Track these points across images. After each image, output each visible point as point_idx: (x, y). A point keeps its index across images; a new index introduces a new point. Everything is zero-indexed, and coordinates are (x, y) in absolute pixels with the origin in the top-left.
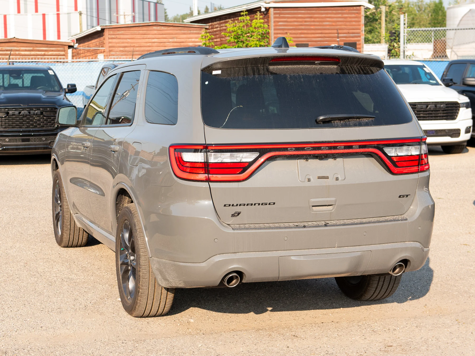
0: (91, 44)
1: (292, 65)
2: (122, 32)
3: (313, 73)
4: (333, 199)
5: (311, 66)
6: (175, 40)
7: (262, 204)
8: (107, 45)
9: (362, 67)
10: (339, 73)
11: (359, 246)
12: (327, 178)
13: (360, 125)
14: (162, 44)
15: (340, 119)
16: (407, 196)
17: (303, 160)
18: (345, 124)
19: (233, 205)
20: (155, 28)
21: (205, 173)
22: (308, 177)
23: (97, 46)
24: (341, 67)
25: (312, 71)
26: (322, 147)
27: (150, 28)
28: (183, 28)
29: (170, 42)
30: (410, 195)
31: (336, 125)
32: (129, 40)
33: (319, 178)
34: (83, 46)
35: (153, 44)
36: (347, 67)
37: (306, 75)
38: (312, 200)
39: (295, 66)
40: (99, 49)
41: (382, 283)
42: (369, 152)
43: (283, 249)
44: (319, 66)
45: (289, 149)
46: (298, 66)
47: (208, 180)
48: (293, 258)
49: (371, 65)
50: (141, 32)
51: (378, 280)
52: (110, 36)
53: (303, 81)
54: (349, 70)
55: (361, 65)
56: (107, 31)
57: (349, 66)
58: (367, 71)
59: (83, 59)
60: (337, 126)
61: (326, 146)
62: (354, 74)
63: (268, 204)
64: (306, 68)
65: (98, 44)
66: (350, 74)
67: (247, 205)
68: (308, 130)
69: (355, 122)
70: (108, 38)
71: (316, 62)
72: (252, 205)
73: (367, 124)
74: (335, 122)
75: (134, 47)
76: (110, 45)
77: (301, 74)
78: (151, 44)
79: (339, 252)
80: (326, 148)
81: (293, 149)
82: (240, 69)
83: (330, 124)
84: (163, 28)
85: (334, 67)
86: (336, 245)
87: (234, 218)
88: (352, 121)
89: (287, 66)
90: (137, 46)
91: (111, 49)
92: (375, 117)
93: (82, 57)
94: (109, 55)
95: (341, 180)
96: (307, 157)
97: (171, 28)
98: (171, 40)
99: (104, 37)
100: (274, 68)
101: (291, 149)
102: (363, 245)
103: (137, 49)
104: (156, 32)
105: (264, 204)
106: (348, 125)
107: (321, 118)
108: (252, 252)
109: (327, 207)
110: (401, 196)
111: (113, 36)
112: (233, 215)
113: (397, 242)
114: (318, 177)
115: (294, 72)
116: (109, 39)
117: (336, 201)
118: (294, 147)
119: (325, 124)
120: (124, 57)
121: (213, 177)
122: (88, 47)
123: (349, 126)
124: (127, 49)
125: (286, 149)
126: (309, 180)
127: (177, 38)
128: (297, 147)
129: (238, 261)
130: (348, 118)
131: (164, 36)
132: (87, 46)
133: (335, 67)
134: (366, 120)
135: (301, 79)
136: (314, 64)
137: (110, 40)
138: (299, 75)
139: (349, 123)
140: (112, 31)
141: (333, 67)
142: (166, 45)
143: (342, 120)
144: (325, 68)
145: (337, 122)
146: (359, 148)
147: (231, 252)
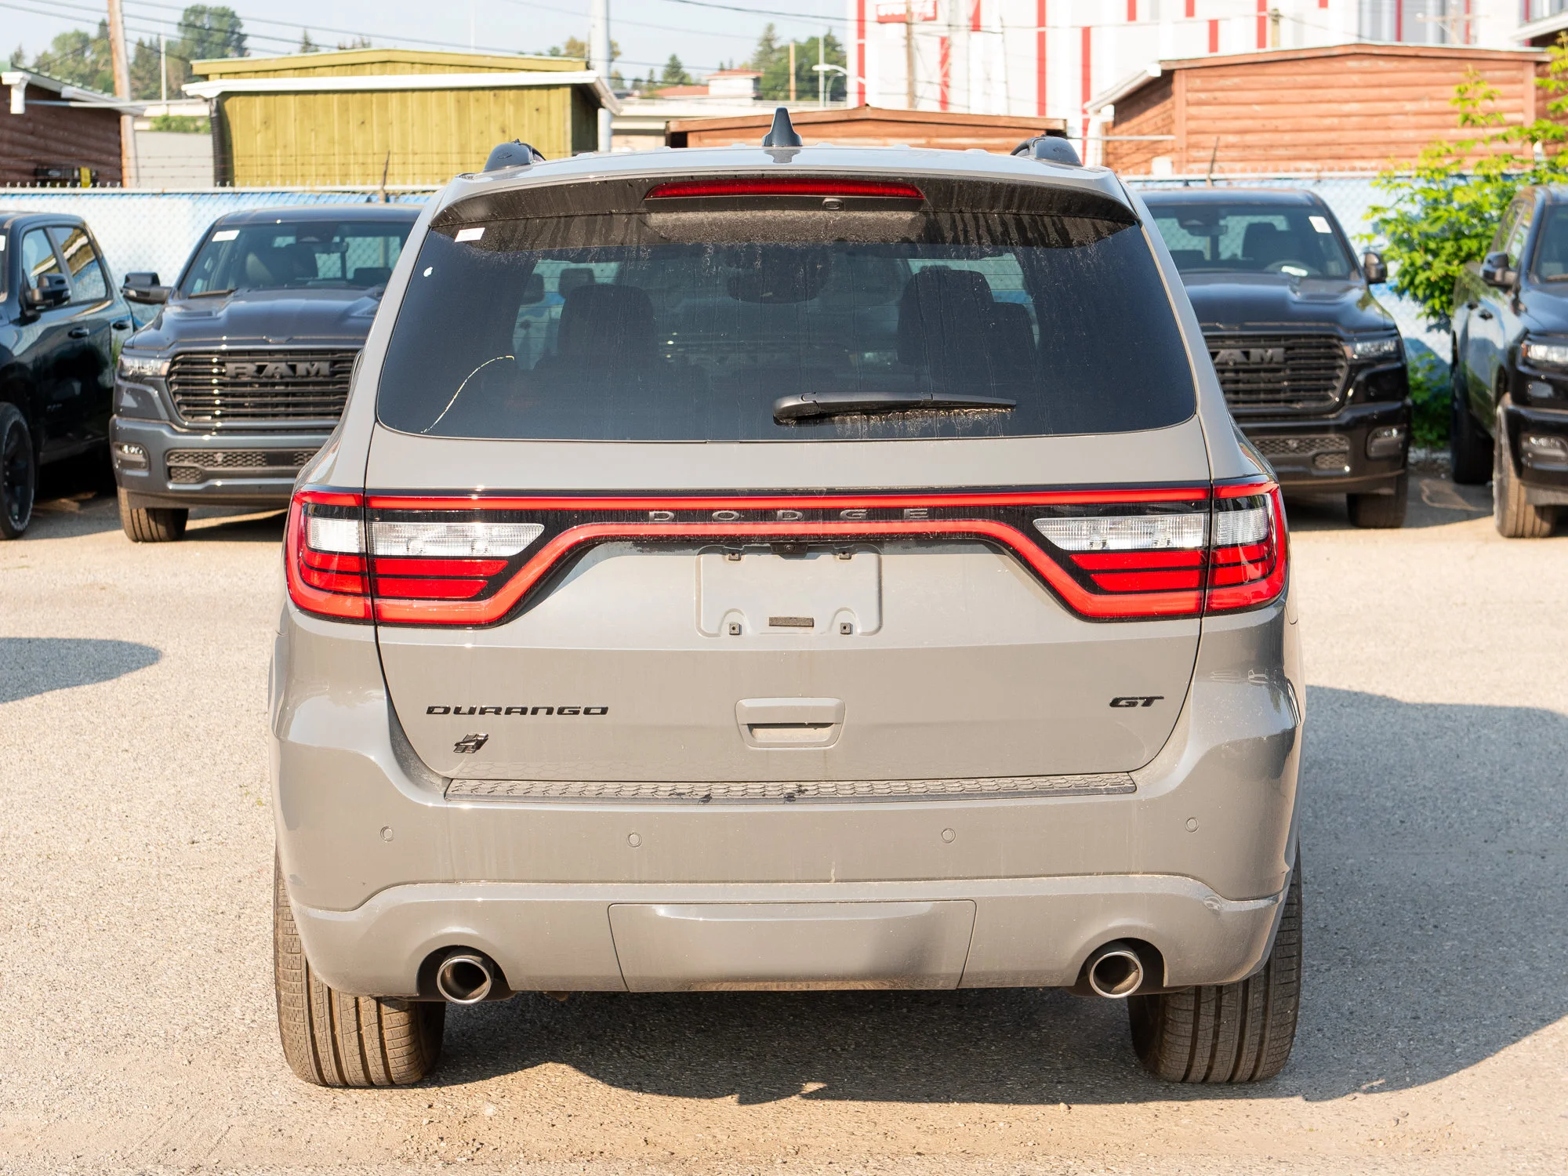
0: (1144, 125)
1: (735, 210)
2: (1236, 80)
3: (806, 240)
4: (831, 702)
5: (811, 213)
6: (1426, 105)
7: (561, 711)
8: (1181, 126)
9: (1026, 219)
10: (913, 238)
11: (928, 879)
12: (810, 623)
13: (948, 432)
14: (1376, 120)
15: (868, 410)
16: (1148, 702)
17: (718, 557)
18: (885, 427)
19: (457, 711)
20: (1352, 64)
21: (364, 594)
22: (734, 618)
23: (1158, 128)
24: (932, 217)
25: (807, 230)
26: (778, 509)
27: (1336, 65)
28: (1455, 62)
29: (1406, 114)
30: (1162, 698)
31: (848, 433)
32: (1257, 108)
33: (774, 622)
34: (1127, 130)
35: (1345, 120)
36: (957, 216)
37: (777, 248)
38: (746, 703)
39: (747, 215)
40: (1161, 141)
41: (1211, 1021)
42: (968, 533)
43: (627, 877)
44: (842, 214)
45: (652, 514)
46: (759, 214)
47: (374, 618)
48: (662, 911)
49: (1066, 211)
50: (1301, 79)
51: (1192, 1008)
52: (1192, 96)
53: (759, 266)
54: (960, 227)
55: (1019, 208)
56: (1183, 77)
57: (968, 216)
58: (1040, 234)
59: (1128, 173)
60: (853, 437)
61: (794, 509)
62: (979, 243)
63: (582, 711)
64: (785, 222)
65: (1160, 124)
66: (959, 243)
67: (509, 711)
68: (736, 447)
69: (930, 421)
70: (1184, 103)
71: (827, 200)
72: (524, 711)
73: (977, 431)
74: (848, 419)
75: (1276, 130)
76: (1193, 125)
77: (758, 242)
78: (1336, 121)
79: (840, 899)
80: (795, 515)
81: (667, 516)
82: (545, 224)
83: (825, 428)
84: (1382, 64)
85: (900, 218)
86: (833, 871)
87: (466, 755)
88: (916, 420)
89: (716, 215)
90: (1289, 127)
91: (1194, 139)
92: (1013, 402)
93: (1124, 169)
94: (1188, 161)
95: (863, 634)
96: (734, 546)
97: (1413, 63)
98: (1409, 106)
99: (1172, 98)
100: (665, 221)
101: (660, 516)
102: (945, 879)
103: (1287, 138)
104: (1355, 78)
105: (566, 711)
106: (897, 431)
107: (789, 403)
108: (514, 881)
109: (811, 730)
110: (1123, 703)
111: (1203, 96)
112: (461, 747)
113: (1090, 874)
114: (771, 619)
115: (734, 236)
116: (1188, 104)
117: (841, 710)
118: (670, 510)
119: (805, 429)
120: (1239, 165)
121: (391, 607)
122: (1140, 133)
123: (904, 435)
124: (1249, 139)
125: (640, 516)
126: (736, 630)
127: (1432, 99)
128: (682, 510)
129: (465, 911)
130: (903, 407)
131: (1386, 92)
132: (1134, 130)
133: (908, 216)
134: (976, 415)
135: (756, 260)
136: (820, 206)
137: (1193, 110)
138: (751, 247)
139: (904, 425)
140: (1198, 77)
141: (896, 216)
142: (1390, 124)
143: (874, 414)
144: (863, 223)
145: (853, 422)
146: (930, 517)
147: (442, 877)
